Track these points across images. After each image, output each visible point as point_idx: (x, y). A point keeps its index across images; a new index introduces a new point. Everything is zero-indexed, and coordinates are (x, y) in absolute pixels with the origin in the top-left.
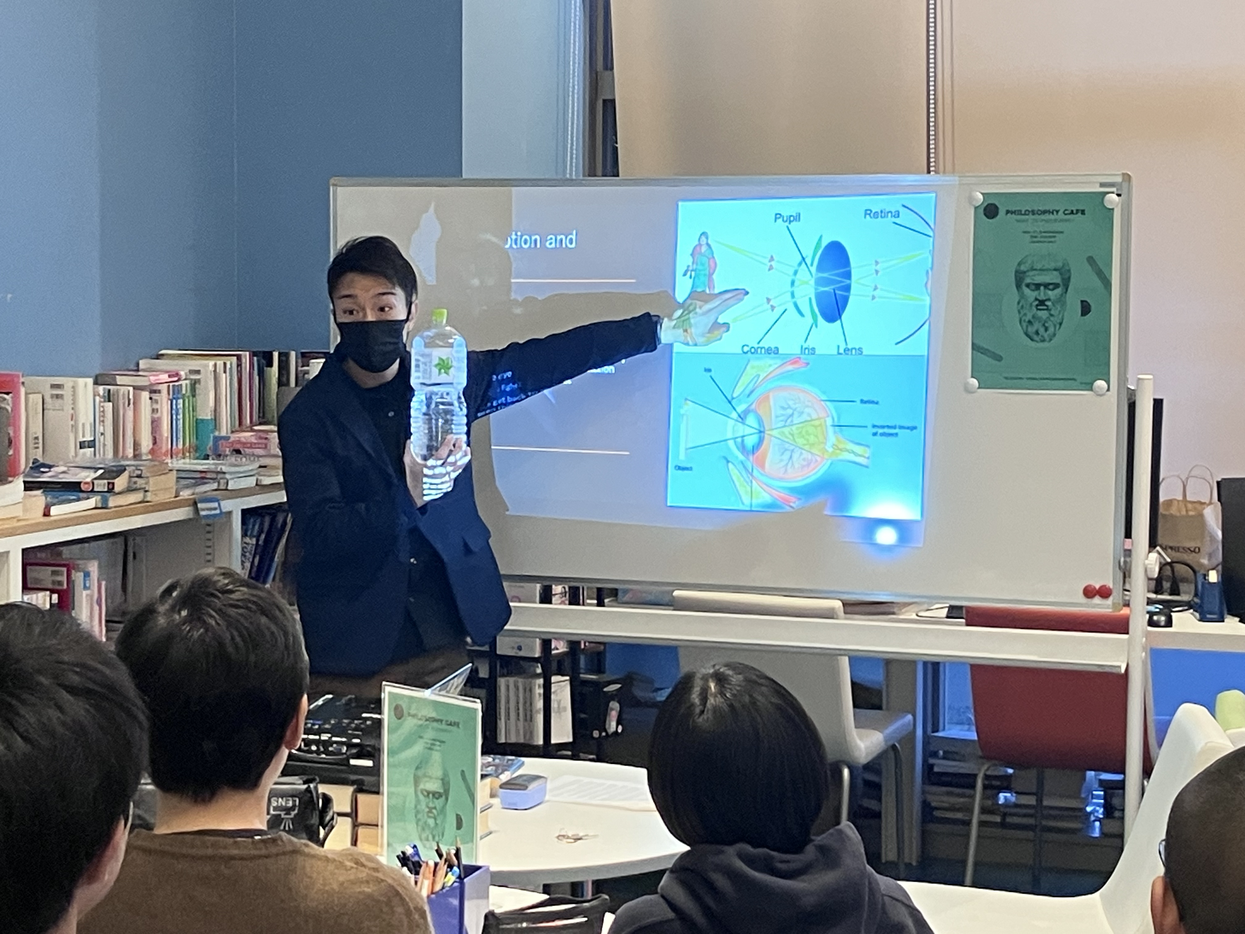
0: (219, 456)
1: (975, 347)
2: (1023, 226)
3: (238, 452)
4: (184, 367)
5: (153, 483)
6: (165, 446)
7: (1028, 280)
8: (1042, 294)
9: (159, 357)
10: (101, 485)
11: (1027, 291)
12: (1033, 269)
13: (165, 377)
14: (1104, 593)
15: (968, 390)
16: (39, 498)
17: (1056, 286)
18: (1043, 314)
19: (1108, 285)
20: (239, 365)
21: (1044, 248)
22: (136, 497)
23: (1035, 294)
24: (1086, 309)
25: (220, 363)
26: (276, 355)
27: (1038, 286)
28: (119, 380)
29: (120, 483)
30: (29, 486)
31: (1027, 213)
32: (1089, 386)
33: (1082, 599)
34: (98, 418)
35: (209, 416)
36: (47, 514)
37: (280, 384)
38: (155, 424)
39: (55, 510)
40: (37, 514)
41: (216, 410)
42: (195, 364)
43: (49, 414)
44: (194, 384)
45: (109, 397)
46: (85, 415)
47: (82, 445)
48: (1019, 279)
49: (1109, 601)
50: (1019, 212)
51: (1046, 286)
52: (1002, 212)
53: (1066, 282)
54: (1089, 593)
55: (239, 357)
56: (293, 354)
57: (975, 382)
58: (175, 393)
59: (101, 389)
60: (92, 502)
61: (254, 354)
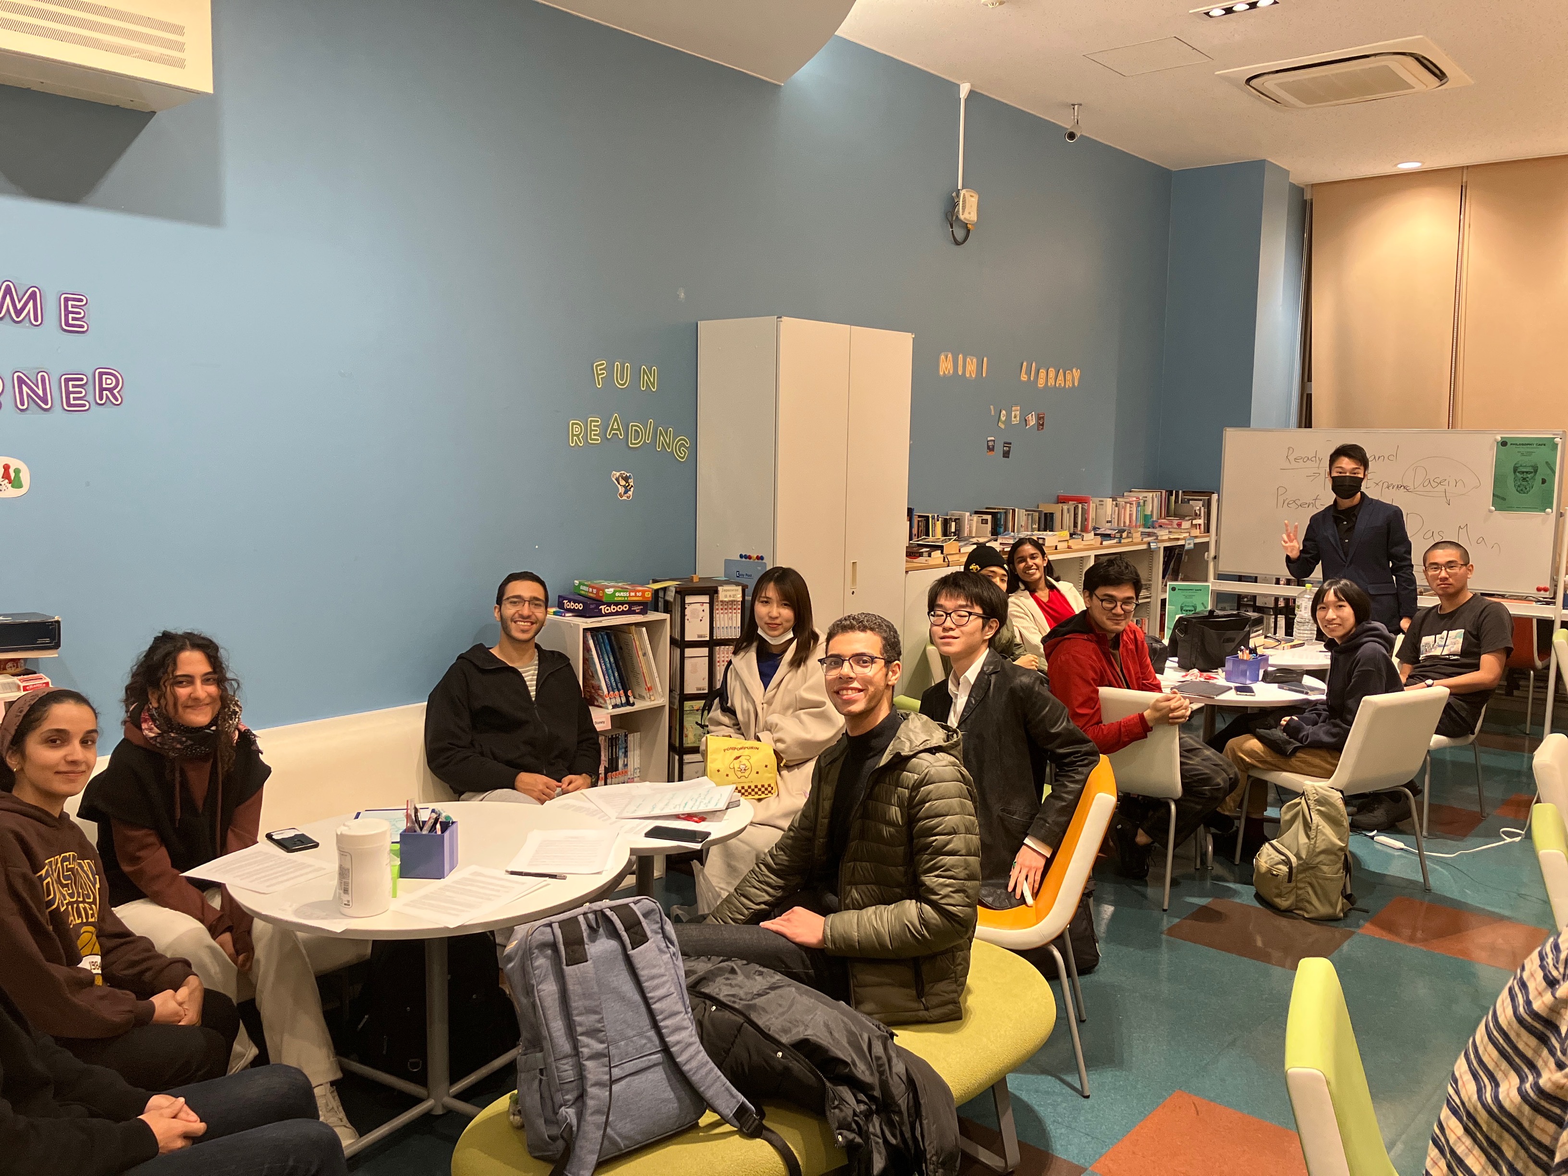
0: (1153, 528)
1: (1494, 495)
2: (1519, 450)
3: (1161, 526)
4: (1141, 496)
5: (1135, 535)
6: (1134, 524)
7: (1519, 470)
8: (1525, 476)
9: (1131, 492)
10: (1118, 535)
11: (1518, 474)
12: (1521, 466)
13: (1135, 499)
14: (1546, 590)
15: (1490, 511)
16: (1099, 538)
17: (1531, 472)
18: (1525, 483)
19: (1554, 472)
20: (1161, 495)
21: (1526, 458)
22: (1130, 540)
23: (1522, 476)
24: (1544, 481)
25: (1155, 494)
26: (1174, 492)
27: (1523, 472)
28: (1118, 499)
29: (1125, 535)
30: (1095, 535)
31: (1520, 444)
32: (1544, 511)
33: (1536, 592)
34: (1113, 512)
35: (1149, 513)
36: (1101, 544)
37: (1175, 502)
38: (1131, 515)
39: (1104, 543)
40: (1098, 545)
41: (1152, 511)
42: (1145, 494)
43: (1098, 510)
44: (1145, 501)
45: (1116, 505)
46: (1109, 512)
47: (1108, 522)
48: (1515, 470)
49: (1548, 593)
50: (1517, 444)
51: (1527, 472)
52: (1509, 444)
53: (1536, 471)
54: (1539, 590)
55: (1161, 492)
56: (1180, 492)
57: (1493, 508)
58: (1138, 505)
59: (1114, 503)
60: (1115, 541)
61: (1167, 491)
